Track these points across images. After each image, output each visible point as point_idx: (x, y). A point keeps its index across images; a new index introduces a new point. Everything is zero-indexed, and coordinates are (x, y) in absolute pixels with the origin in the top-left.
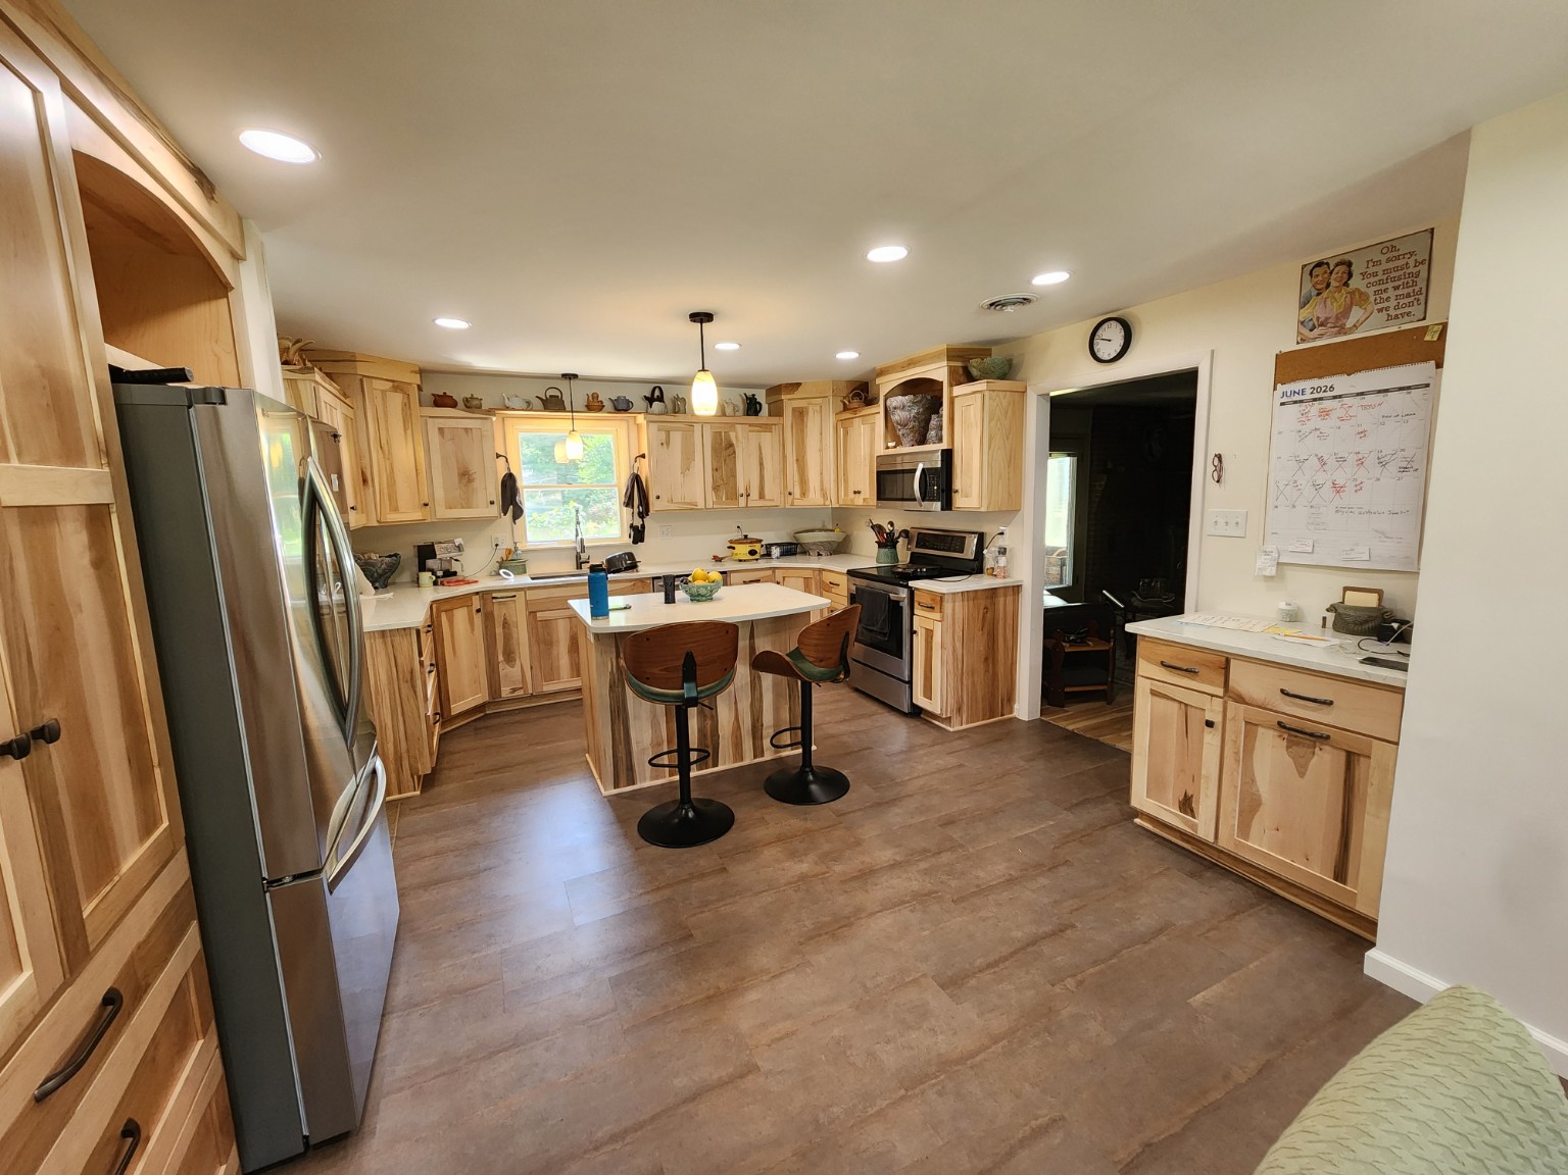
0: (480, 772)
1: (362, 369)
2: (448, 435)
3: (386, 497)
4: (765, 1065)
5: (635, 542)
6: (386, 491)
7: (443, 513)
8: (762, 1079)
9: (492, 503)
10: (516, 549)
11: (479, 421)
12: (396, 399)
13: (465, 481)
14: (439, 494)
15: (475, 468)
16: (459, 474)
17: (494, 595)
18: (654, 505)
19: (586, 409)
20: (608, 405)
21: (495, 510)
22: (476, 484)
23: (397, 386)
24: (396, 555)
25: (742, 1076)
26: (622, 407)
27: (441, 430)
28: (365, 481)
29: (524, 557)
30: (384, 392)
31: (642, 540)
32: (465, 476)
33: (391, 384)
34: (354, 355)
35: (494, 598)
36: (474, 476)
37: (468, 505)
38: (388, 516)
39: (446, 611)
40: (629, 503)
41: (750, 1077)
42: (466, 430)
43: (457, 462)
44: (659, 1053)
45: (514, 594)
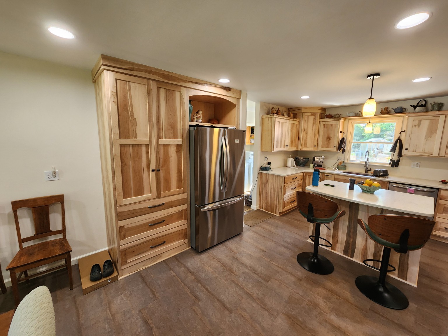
0: (295, 219)
1: (303, 111)
2: (326, 125)
3: (304, 143)
4: (233, 315)
5: (392, 166)
6: (304, 142)
7: (320, 148)
8: (228, 315)
9: (335, 147)
10: (344, 162)
11: (336, 122)
12: (312, 118)
13: (328, 139)
14: (320, 143)
15: (331, 136)
16: (327, 138)
17: (325, 174)
18: (404, 152)
19: (381, 114)
20: (393, 111)
21: (335, 149)
22: (331, 141)
23: (313, 114)
24: (307, 159)
25: (228, 310)
26: (401, 111)
27: (324, 125)
28: (299, 139)
29: (347, 165)
30: (308, 116)
31: (397, 166)
32: (329, 138)
33: (311, 114)
34: (301, 107)
35: (325, 175)
36: (331, 138)
37: (328, 147)
38: (303, 148)
39: (308, 175)
40: (393, 150)
41: (228, 312)
42: (331, 125)
43: (327, 134)
44: (229, 289)
45: (331, 175)
